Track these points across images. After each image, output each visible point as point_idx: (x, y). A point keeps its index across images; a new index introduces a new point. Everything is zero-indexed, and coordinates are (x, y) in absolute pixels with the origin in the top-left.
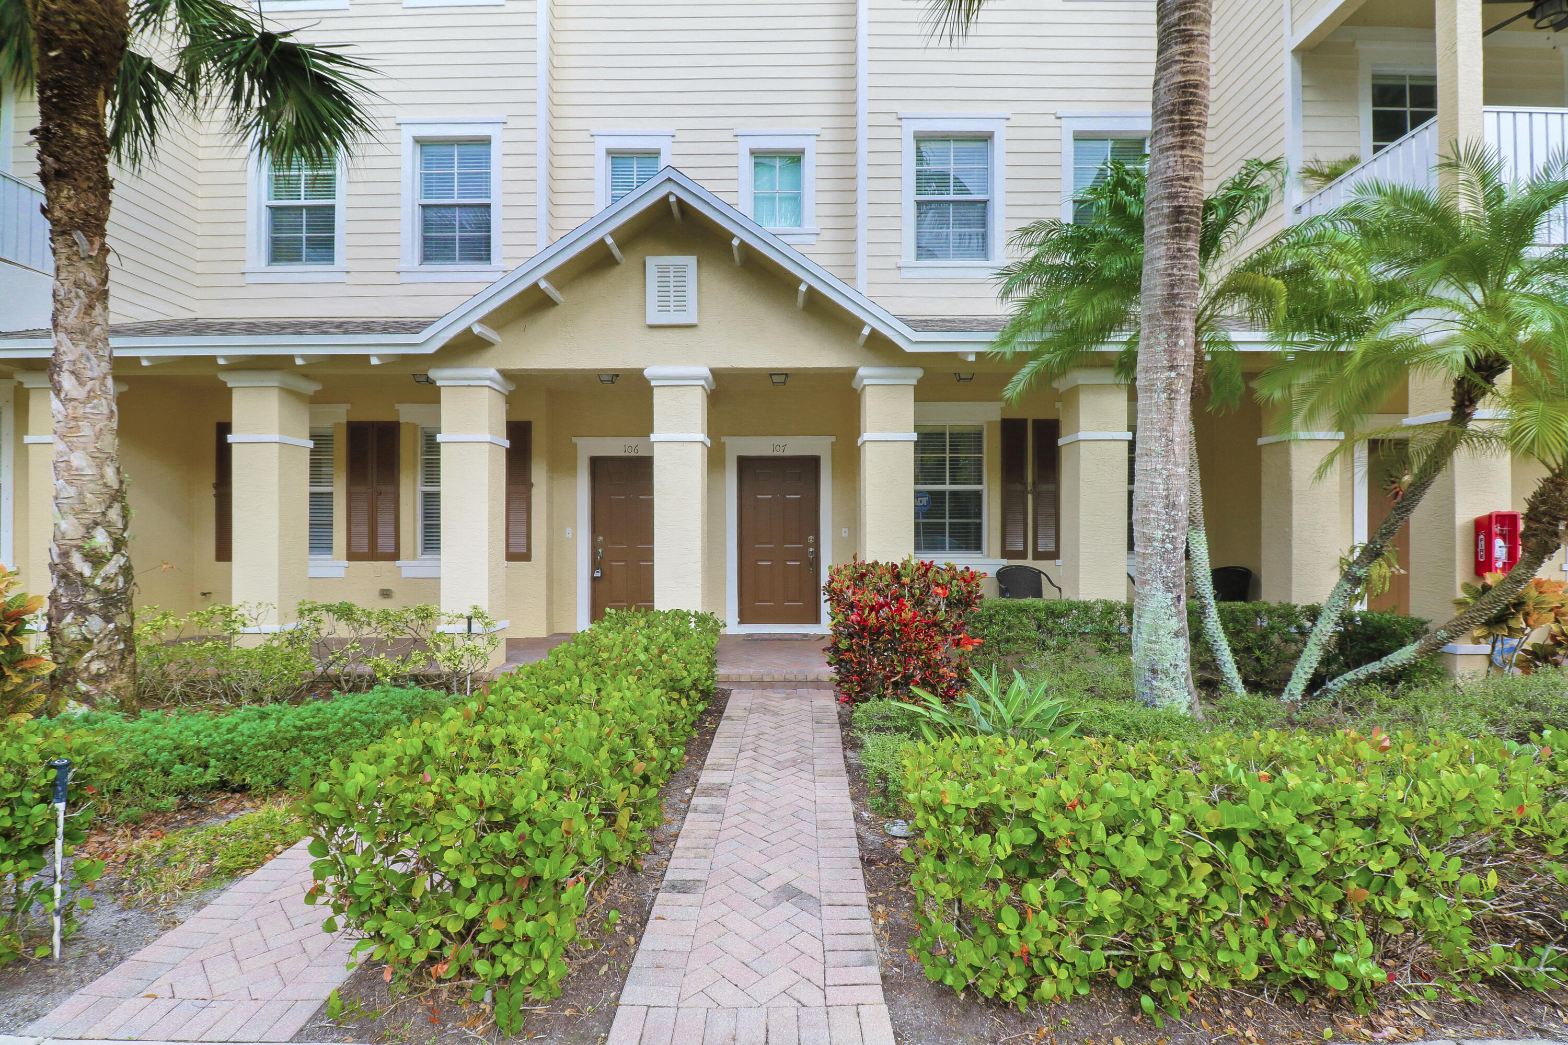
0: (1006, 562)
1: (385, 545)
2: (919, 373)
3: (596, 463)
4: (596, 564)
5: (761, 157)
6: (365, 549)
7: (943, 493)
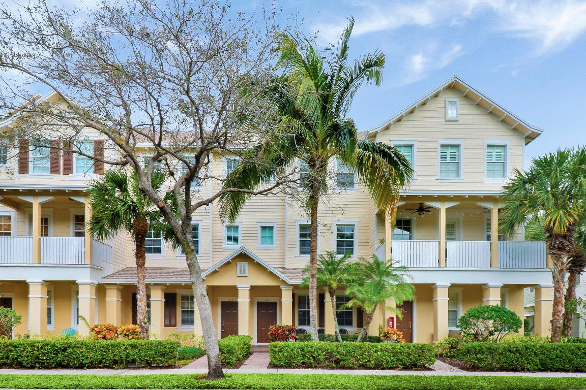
0: (319, 328)
1: (173, 323)
2: (293, 287)
3: (223, 304)
4: (223, 328)
5: (263, 228)
6: (168, 323)
7: (305, 311)
